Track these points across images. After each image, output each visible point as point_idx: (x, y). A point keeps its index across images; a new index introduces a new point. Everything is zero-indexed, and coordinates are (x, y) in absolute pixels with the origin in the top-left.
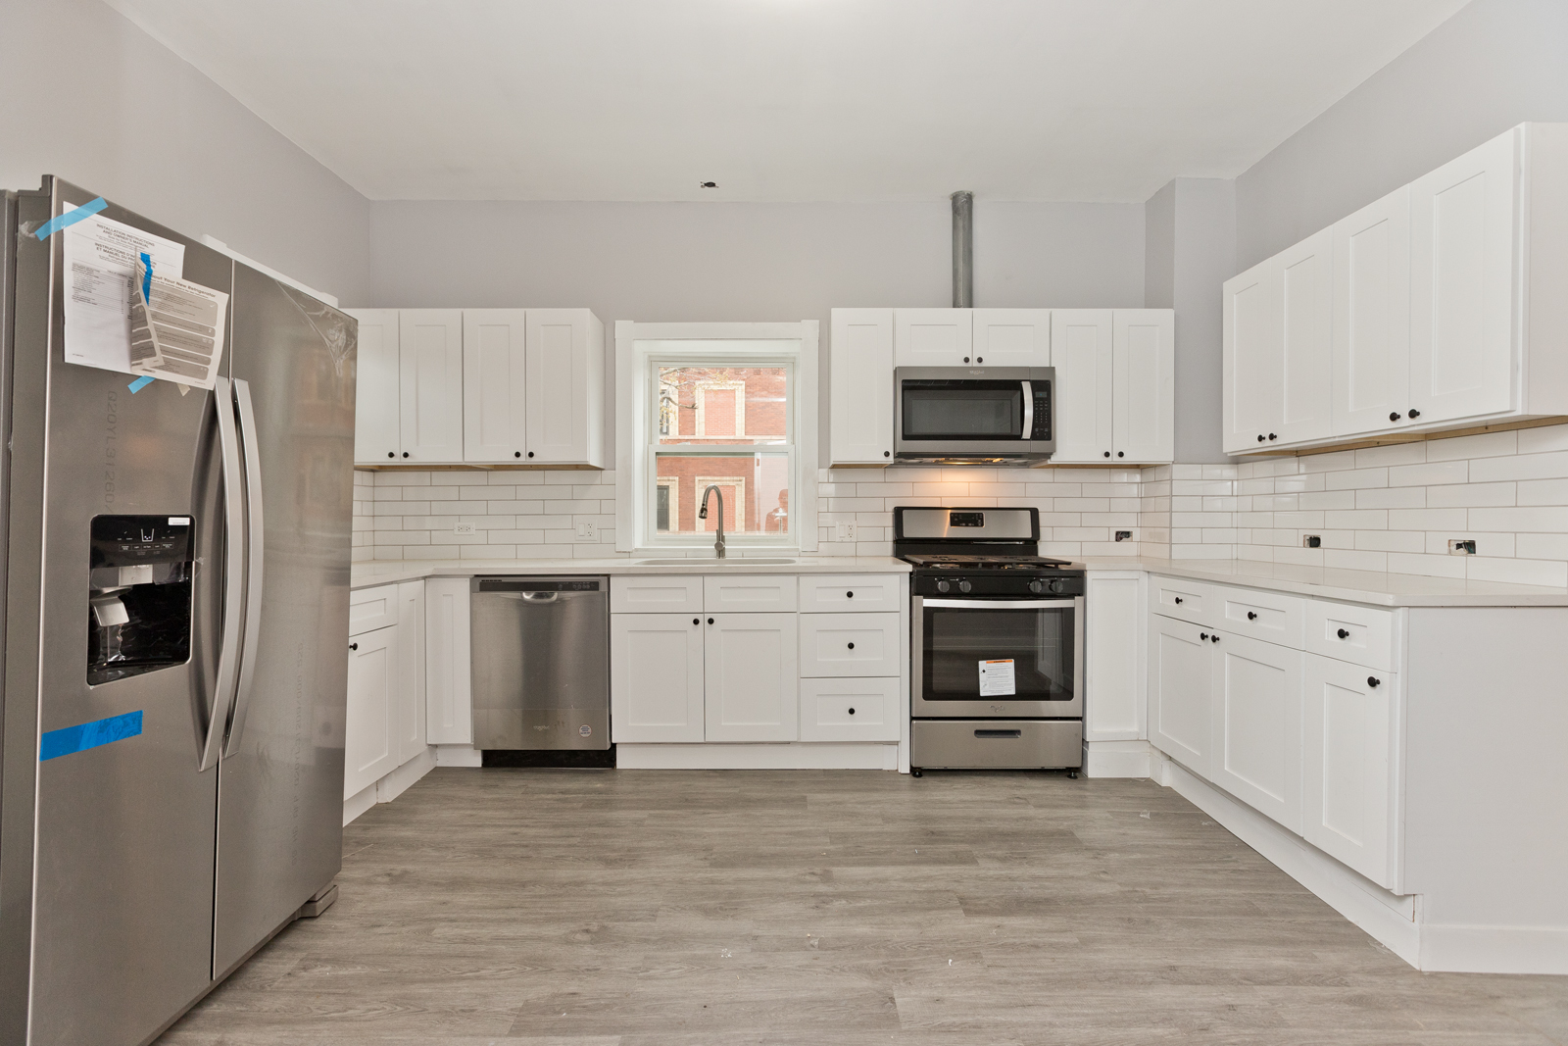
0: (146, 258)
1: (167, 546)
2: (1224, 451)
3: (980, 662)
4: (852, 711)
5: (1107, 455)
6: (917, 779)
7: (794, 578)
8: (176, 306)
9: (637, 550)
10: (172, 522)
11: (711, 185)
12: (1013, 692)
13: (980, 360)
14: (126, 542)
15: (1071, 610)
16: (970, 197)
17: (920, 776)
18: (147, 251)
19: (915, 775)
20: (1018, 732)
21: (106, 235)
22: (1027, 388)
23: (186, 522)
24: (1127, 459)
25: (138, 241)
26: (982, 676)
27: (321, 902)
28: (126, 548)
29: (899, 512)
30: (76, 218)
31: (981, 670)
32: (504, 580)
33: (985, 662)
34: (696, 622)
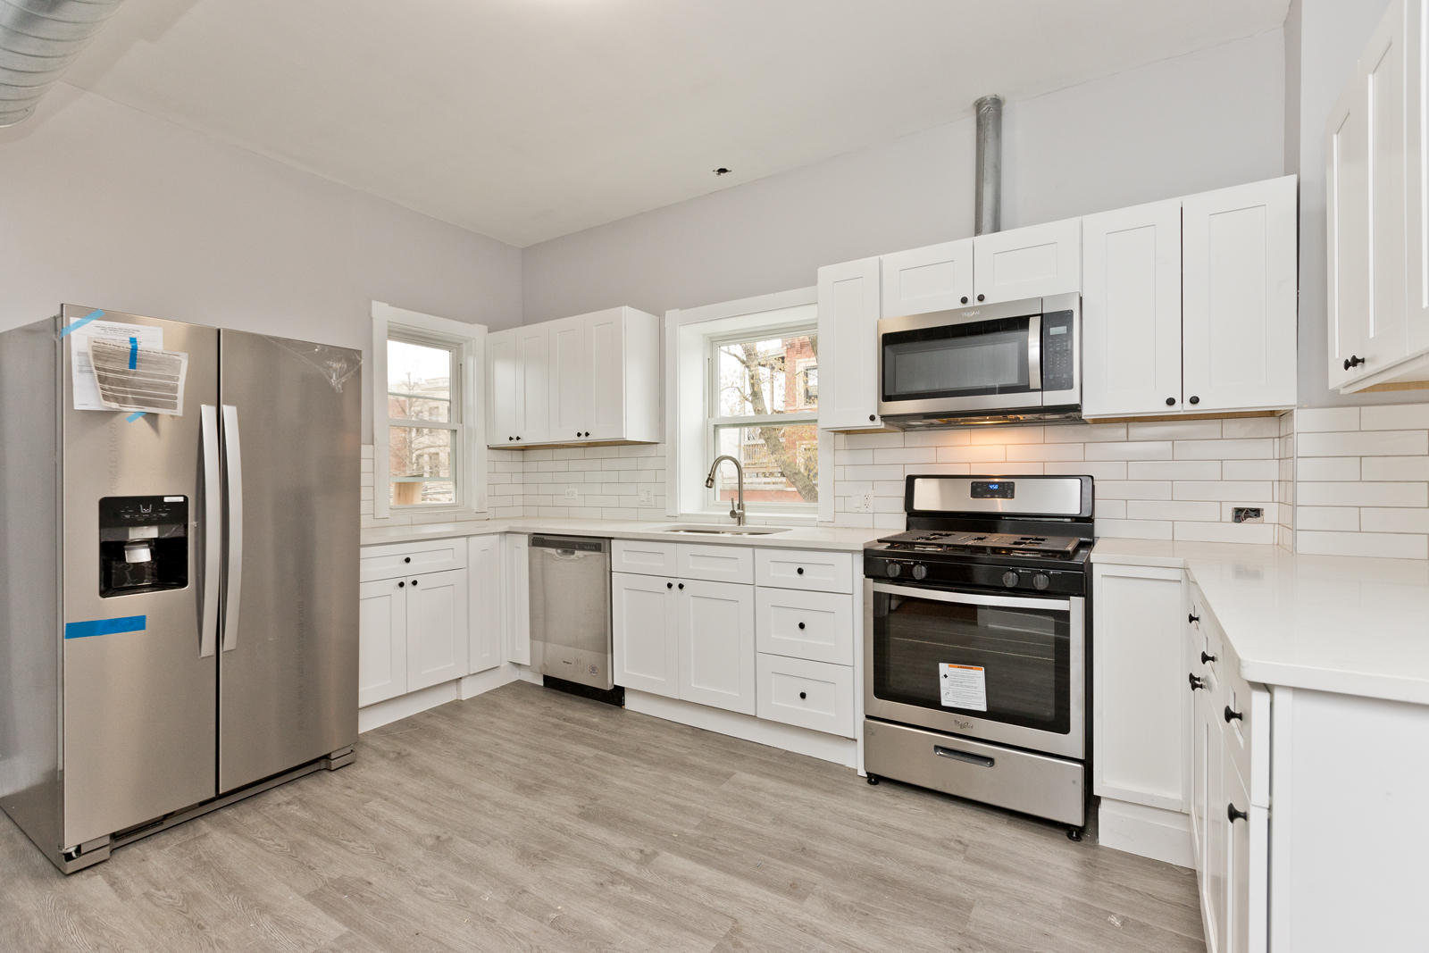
0: (133, 341)
1: (164, 515)
2: (1332, 386)
3: (941, 665)
4: (803, 696)
5: (1171, 402)
6: (872, 787)
7: (751, 549)
8: (156, 367)
9: (682, 515)
10: (166, 500)
11: (723, 171)
12: (984, 708)
13: (981, 298)
14: (128, 513)
15: (1064, 615)
16: (997, 103)
17: (876, 783)
18: (133, 336)
19: (870, 782)
20: (990, 761)
21: (103, 331)
22: (1035, 324)
23: (181, 499)
24: (1203, 407)
25: (126, 331)
26: (943, 682)
27: (336, 761)
28: (128, 516)
29: (910, 481)
30: (78, 325)
31: (942, 675)
32: (546, 538)
33: (947, 665)
34: (670, 586)
